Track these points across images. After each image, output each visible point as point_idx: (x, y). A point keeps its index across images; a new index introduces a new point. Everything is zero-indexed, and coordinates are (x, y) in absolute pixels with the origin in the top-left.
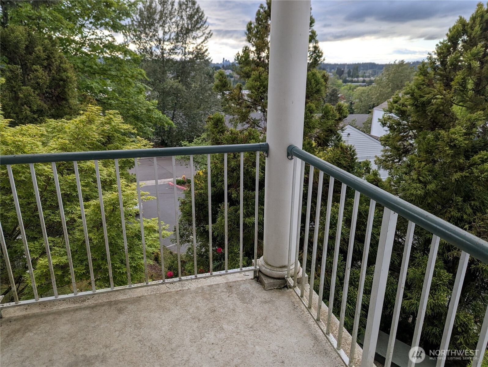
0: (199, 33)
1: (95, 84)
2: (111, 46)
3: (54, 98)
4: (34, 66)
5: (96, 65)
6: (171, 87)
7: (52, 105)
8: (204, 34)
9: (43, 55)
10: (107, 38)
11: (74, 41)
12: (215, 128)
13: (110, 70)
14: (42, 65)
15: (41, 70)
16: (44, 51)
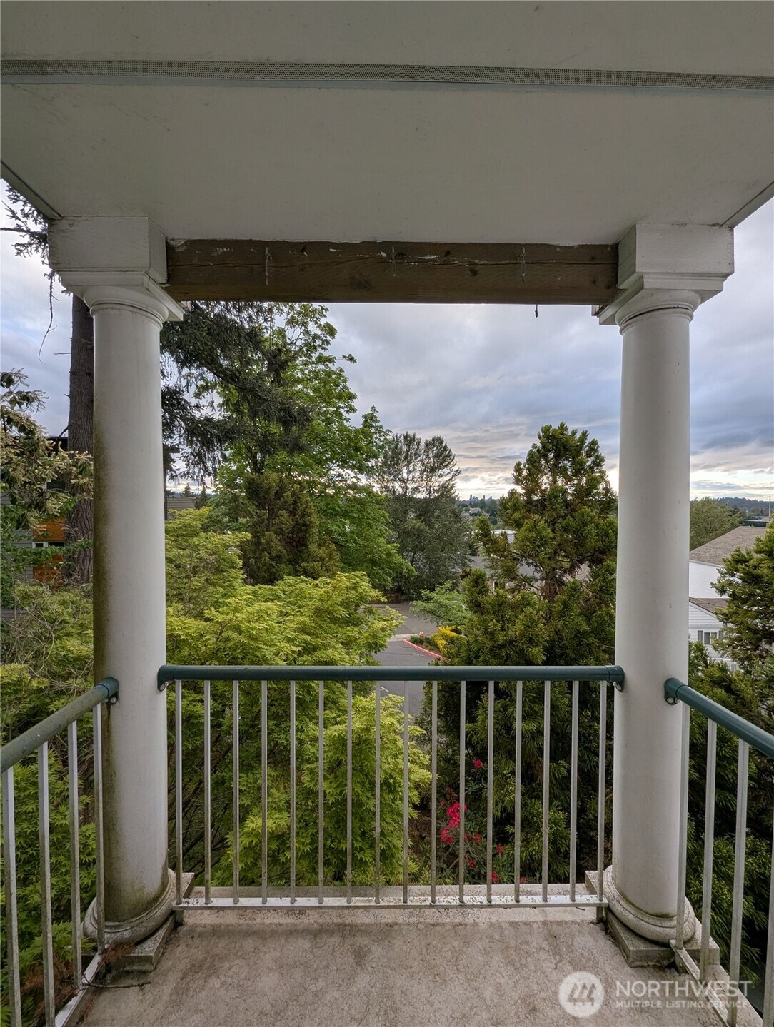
0: (446, 471)
1: (335, 527)
2: (354, 487)
3: (294, 543)
4: (281, 512)
5: (339, 507)
6: (413, 527)
7: (291, 551)
8: (451, 472)
9: (290, 500)
10: (352, 480)
11: (320, 483)
12: (474, 587)
13: (352, 512)
14: (288, 510)
15: (286, 516)
16: (292, 497)
